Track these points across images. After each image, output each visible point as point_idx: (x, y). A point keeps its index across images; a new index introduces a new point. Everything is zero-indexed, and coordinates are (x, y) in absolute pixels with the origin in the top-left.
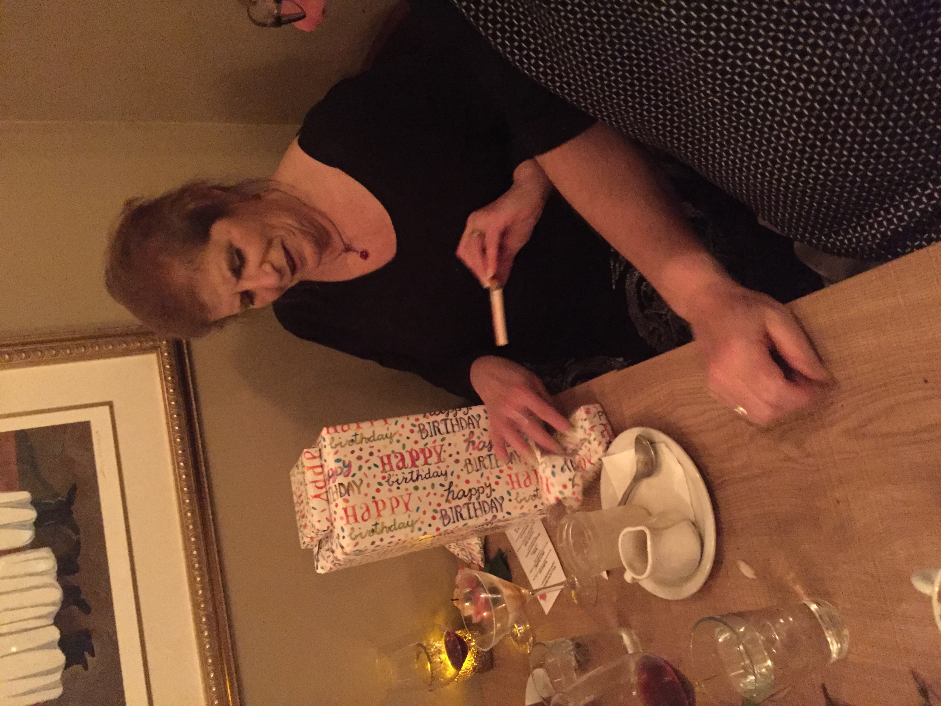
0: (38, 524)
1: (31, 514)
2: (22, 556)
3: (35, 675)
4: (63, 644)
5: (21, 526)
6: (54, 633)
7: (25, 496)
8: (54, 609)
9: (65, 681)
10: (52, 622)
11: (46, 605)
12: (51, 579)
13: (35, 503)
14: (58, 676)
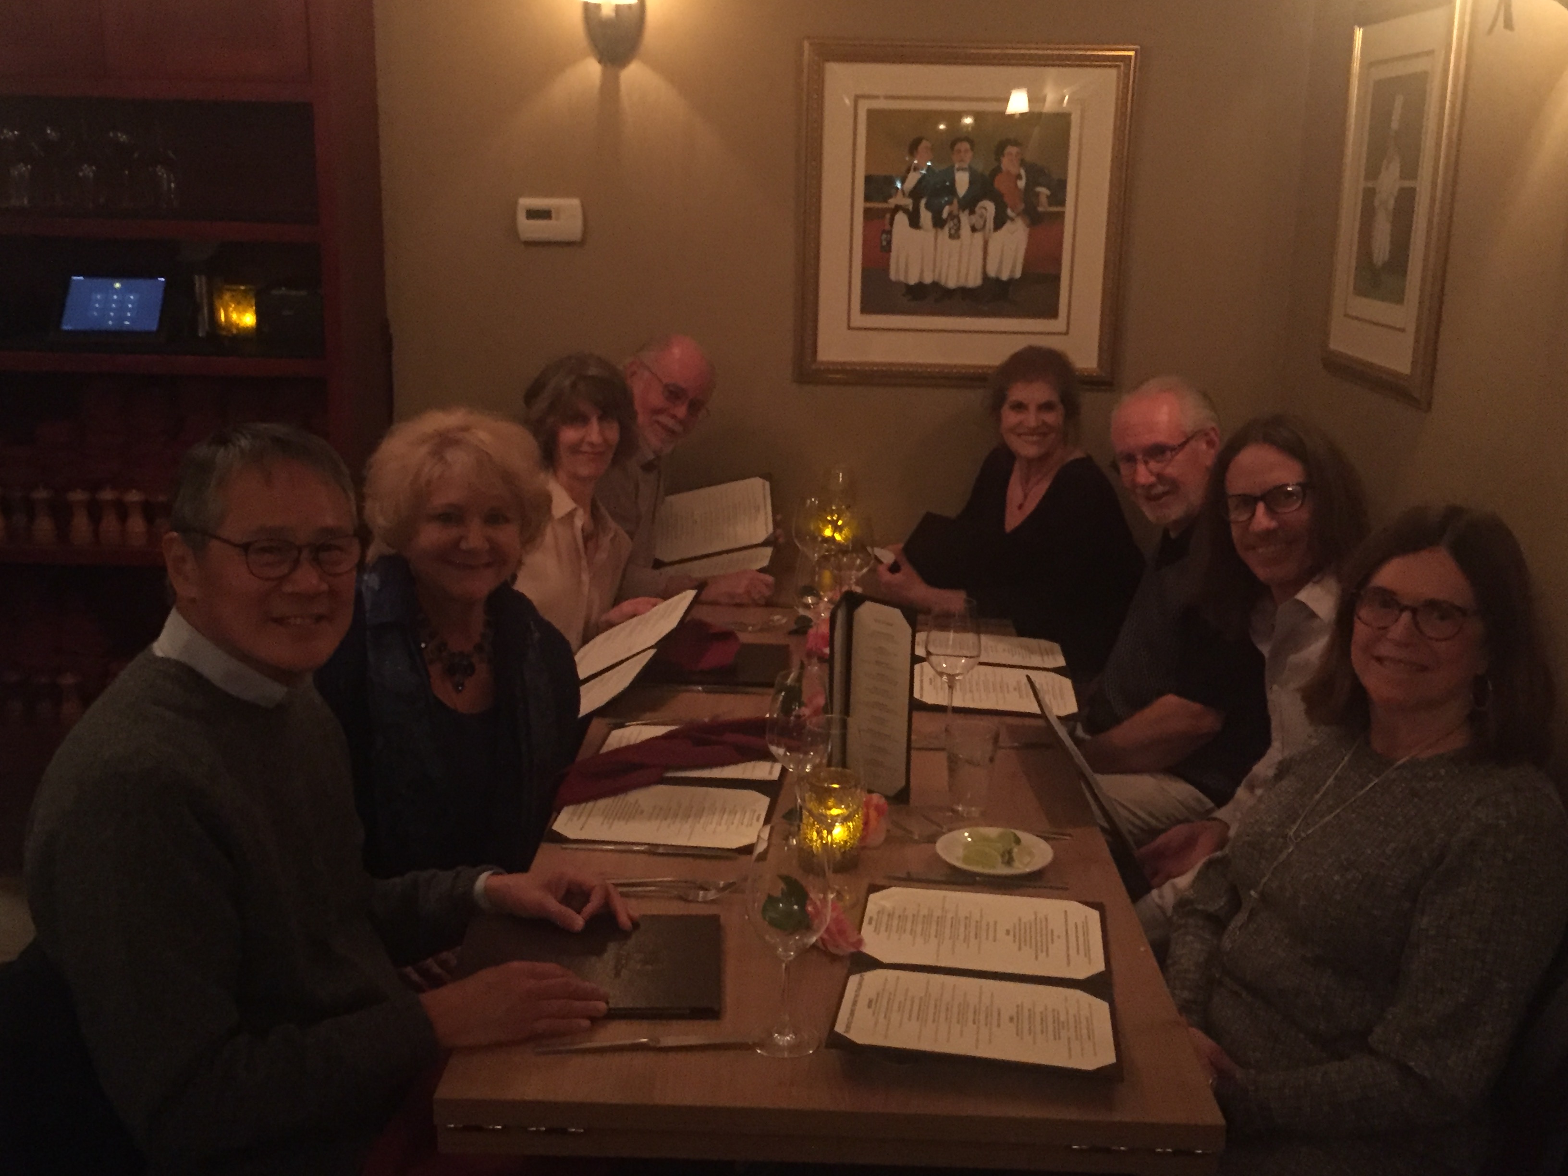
0: (998, 280)
1: (1005, 277)
2: (980, 270)
3: (907, 266)
4: (920, 286)
5: (1000, 269)
6: (928, 280)
7: (1018, 274)
8: (943, 282)
9: (898, 283)
10: (936, 279)
11: (947, 276)
12: (962, 283)
13: (1011, 281)
14: (902, 278)
